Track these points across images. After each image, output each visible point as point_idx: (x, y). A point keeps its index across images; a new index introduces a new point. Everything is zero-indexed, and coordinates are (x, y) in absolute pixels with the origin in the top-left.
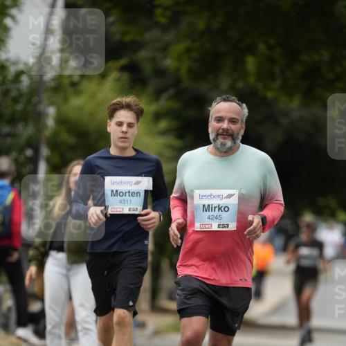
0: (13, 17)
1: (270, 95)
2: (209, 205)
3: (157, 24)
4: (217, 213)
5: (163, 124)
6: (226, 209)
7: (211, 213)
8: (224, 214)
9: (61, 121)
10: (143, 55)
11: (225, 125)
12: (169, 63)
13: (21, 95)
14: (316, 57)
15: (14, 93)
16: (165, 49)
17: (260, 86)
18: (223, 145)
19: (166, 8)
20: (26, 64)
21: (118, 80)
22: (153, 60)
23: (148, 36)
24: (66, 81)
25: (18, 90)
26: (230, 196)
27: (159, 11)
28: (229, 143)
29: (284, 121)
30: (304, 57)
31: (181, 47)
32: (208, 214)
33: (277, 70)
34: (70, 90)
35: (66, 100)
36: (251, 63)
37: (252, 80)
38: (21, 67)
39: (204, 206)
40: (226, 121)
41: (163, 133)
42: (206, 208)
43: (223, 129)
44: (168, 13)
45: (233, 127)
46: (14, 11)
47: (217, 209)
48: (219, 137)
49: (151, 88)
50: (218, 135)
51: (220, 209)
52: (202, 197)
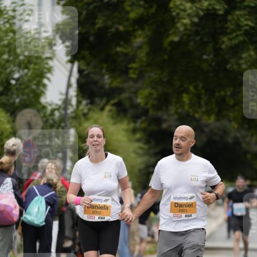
0: (48, 79)
1: (197, 116)
3: (131, 78)
5: (138, 136)
12: (140, 100)
13: (55, 122)
14: (222, 93)
15: (51, 122)
16: (136, 93)
17: (191, 111)
19: (135, 69)
20: (56, 105)
21: (110, 111)
22: (130, 99)
23: (126, 85)
24: (80, 113)
25: (53, 120)
27: (131, 71)
29: (206, 130)
30: (217, 94)
31: (146, 92)
33: (203, 103)
34: (82, 118)
35: (80, 124)
36: (186, 98)
37: (187, 107)
38: (54, 107)
41: (138, 140)
44: (137, 72)
46: (49, 75)
49: (129, 115)
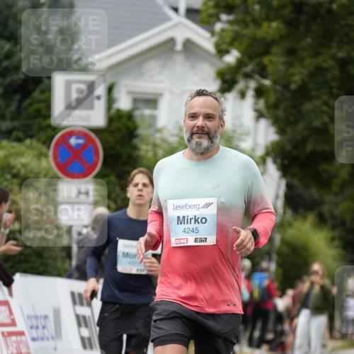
2: (184, 217)
3: (333, 191)
4: (193, 225)
6: (204, 221)
7: (186, 226)
8: (201, 226)
9: (284, 242)
10: (325, 209)
11: (200, 122)
18: (199, 144)
22: (331, 211)
26: (207, 205)
28: (205, 143)
32: (183, 227)
39: (179, 217)
40: (201, 118)
42: (181, 220)
43: (198, 127)
45: (209, 124)
47: (193, 221)
48: (194, 136)
49: (329, 224)
50: (192, 134)
51: (196, 221)
52: (176, 208)
